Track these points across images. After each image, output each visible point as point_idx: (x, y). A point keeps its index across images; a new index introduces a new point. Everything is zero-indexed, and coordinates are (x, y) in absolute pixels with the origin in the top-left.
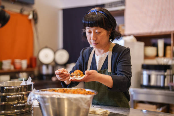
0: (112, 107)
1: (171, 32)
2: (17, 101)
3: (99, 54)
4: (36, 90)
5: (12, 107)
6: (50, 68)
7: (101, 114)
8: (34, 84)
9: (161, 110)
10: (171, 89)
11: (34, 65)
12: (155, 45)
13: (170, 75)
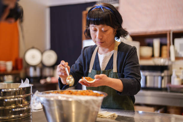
0: (117, 110)
1: (167, 31)
2: (15, 105)
3: (103, 52)
4: (39, 93)
5: (10, 111)
6: (38, 70)
7: (109, 118)
8: (32, 86)
9: (159, 112)
10: (169, 90)
11: (19, 67)
12: (151, 45)
13: (168, 76)
